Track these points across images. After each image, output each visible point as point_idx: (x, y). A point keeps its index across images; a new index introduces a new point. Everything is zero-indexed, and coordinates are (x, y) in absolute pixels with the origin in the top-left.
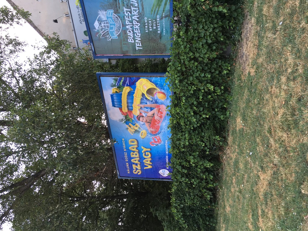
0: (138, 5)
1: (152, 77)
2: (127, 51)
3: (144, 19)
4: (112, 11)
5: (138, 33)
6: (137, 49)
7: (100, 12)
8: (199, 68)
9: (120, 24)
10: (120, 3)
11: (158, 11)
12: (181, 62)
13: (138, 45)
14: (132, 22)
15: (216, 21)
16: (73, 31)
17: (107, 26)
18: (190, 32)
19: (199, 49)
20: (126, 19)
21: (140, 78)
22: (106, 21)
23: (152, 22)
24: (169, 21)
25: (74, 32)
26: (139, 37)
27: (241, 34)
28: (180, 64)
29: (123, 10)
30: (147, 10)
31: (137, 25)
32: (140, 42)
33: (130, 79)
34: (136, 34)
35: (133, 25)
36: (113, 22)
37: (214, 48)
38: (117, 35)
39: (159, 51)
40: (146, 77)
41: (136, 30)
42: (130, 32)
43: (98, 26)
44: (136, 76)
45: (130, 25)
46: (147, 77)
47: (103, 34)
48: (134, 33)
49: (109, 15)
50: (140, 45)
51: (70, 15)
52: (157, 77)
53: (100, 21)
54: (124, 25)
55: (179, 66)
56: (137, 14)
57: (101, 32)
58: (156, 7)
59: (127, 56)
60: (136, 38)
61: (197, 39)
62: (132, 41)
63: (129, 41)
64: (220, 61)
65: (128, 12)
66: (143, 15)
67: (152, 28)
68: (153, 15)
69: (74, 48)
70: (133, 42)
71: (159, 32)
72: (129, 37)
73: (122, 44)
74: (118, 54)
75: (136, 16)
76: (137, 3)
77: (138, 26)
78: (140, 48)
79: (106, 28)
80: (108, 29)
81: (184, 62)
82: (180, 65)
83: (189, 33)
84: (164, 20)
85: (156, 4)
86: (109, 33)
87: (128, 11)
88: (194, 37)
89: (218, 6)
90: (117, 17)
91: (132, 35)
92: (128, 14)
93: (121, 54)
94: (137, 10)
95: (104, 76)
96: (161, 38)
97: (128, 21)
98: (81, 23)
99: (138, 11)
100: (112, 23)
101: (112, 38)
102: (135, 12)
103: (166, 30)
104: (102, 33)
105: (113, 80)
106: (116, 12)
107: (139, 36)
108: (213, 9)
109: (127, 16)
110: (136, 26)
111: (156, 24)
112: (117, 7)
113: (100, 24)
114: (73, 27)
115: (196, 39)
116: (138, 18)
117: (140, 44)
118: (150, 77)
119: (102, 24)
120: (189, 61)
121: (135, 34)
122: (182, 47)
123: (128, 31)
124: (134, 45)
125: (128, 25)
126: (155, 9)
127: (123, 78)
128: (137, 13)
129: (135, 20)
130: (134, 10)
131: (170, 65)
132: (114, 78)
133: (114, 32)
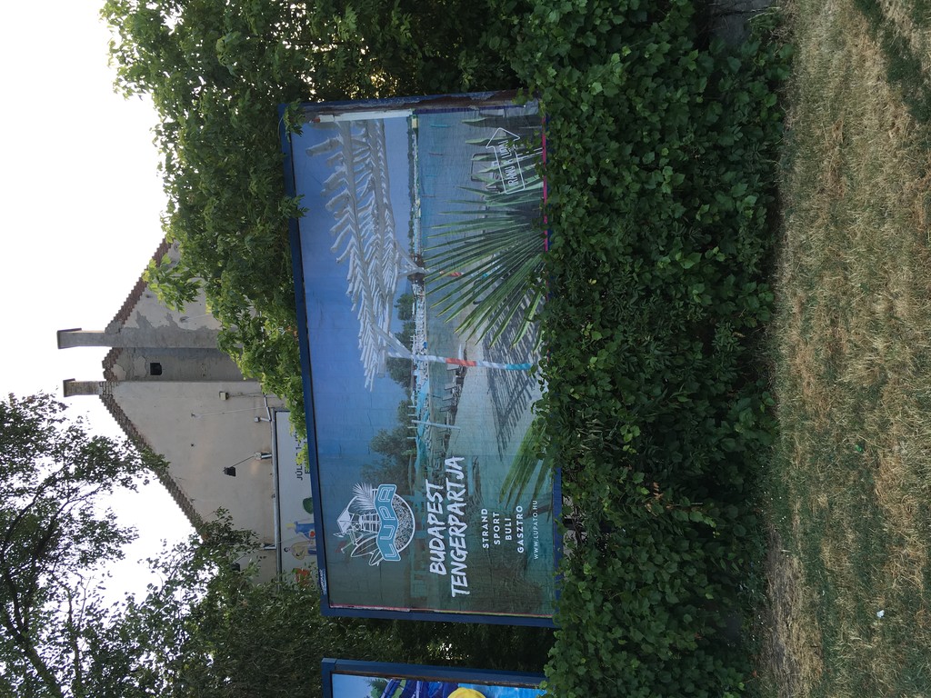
0: (466, 477)
1: (494, 685)
2: (424, 599)
3: (480, 513)
4: (393, 488)
5: (460, 549)
6: (454, 596)
7: (359, 490)
8: (646, 676)
9: (411, 522)
10: (417, 470)
11: (519, 494)
12: (586, 648)
13: (459, 583)
14: (446, 520)
15: (686, 544)
16: (273, 496)
17: (374, 525)
18: (613, 568)
19: (642, 617)
20: (429, 509)
21: (456, 688)
22: (373, 511)
23: (502, 523)
24: (550, 522)
25: (275, 499)
26: (463, 559)
27: (766, 587)
28: (585, 656)
29: (424, 487)
30: (490, 490)
31: (459, 527)
32: (464, 574)
33: (425, 688)
34: (455, 553)
35: (448, 526)
36: (393, 515)
37: (688, 618)
38: (398, 551)
39: (520, 604)
40: (477, 683)
41: (455, 542)
42: (436, 544)
43: (350, 524)
44: (445, 679)
45: (440, 526)
46: (480, 684)
47: (358, 546)
48: (448, 549)
49: (383, 497)
50: (462, 582)
51: (273, 455)
52: (510, 686)
53: (356, 512)
54: (422, 526)
55: (580, 664)
56: (462, 500)
57: (355, 542)
58: (515, 485)
59: (423, 612)
60: (453, 563)
61: (633, 588)
62: (440, 569)
63: (432, 570)
64: (711, 658)
65: (437, 494)
66: (478, 503)
67: (502, 539)
68: (504, 505)
69: (266, 545)
70: (444, 572)
71: (521, 550)
72: (432, 558)
73: (412, 577)
74: (395, 607)
75: (456, 505)
76: (464, 471)
77: (462, 530)
78: (463, 592)
79: (371, 531)
80: (375, 534)
81: (597, 650)
82: (584, 661)
83: (610, 569)
84: (535, 517)
85: (514, 476)
86: (375, 546)
87: (437, 490)
88: (625, 581)
89: (689, 509)
90: (403, 505)
91: (441, 554)
92: (436, 497)
93: (405, 607)
94: (461, 489)
95: (345, 671)
96: (525, 569)
97: (434, 516)
98: (299, 477)
99: (464, 491)
100: (389, 517)
101: (383, 558)
102: (454, 493)
103: (541, 545)
104: (358, 543)
105: (371, 688)
106: (404, 490)
107: (461, 557)
108: (675, 515)
109: (431, 503)
110: (456, 529)
111: (513, 528)
112: (407, 478)
113: (356, 519)
114: (275, 488)
115: (630, 590)
116: (462, 509)
117: (465, 579)
118: (489, 685)
119: (361, 518)
120: (612, 652)
121: (453, 551)
122: (591, 606)
123: (431, 543)
124: (445, 582)
125: (434, 525)
126: (512, 490)
127: (403, 683)
128: (460, 497)
129: (453, 513)
130: (452, 488)
131: (552, 657)
132: (374, 679)
133: (391, 541)
